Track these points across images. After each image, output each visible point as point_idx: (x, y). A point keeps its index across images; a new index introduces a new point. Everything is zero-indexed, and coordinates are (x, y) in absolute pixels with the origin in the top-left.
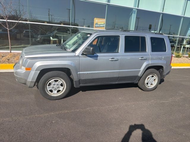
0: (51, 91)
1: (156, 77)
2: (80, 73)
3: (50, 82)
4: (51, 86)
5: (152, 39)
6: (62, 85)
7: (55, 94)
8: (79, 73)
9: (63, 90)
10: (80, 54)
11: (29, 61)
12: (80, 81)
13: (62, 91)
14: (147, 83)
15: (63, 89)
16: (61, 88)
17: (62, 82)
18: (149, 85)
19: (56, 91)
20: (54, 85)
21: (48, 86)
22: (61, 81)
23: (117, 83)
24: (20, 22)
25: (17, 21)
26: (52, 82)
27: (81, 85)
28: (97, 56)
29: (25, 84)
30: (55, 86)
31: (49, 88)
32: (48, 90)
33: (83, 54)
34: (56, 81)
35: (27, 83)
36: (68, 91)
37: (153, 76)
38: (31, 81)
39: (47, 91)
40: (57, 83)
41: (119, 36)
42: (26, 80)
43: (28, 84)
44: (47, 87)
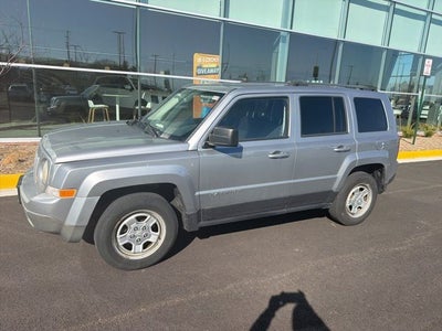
0: (128, 246)
1: (368, 192)
2: (201, 193)
3: (125, 222)
4: (128, 234)
5: (357, 101)
6: (155, 228)
7: (138, 253)
8: (197, 193)
9: (158, 240)
10: (200, 146)
11: (69, 170)
12: (199, 214)
13: (156, 243)
14: (351, 207)
15: (159, 238)
16: (153, 237)
17: (155, 221)
18: (354, 210)
19: (141, 246)
20: (136, 229)
21: (121, 233)
22: (153, 218)
23: (285, 211)
24: (14, 64)
25: (5, 64)
26: (131, 222)
27: (203, 223)
28: (241, 149)
29: (58, 233)
30: (138, 233)
31: (121, 240)
32: (121, 244)
33: (206, 146)
34: (140, 219)
35: (64, 231)
36: (170, 243)
37: (361, 189)
38: (74, 224)
39: (118, 246)
40: (144, 223)
41: (287, 97)
42: (62, 224)
43: (68, 234)
44: (118, 236)
